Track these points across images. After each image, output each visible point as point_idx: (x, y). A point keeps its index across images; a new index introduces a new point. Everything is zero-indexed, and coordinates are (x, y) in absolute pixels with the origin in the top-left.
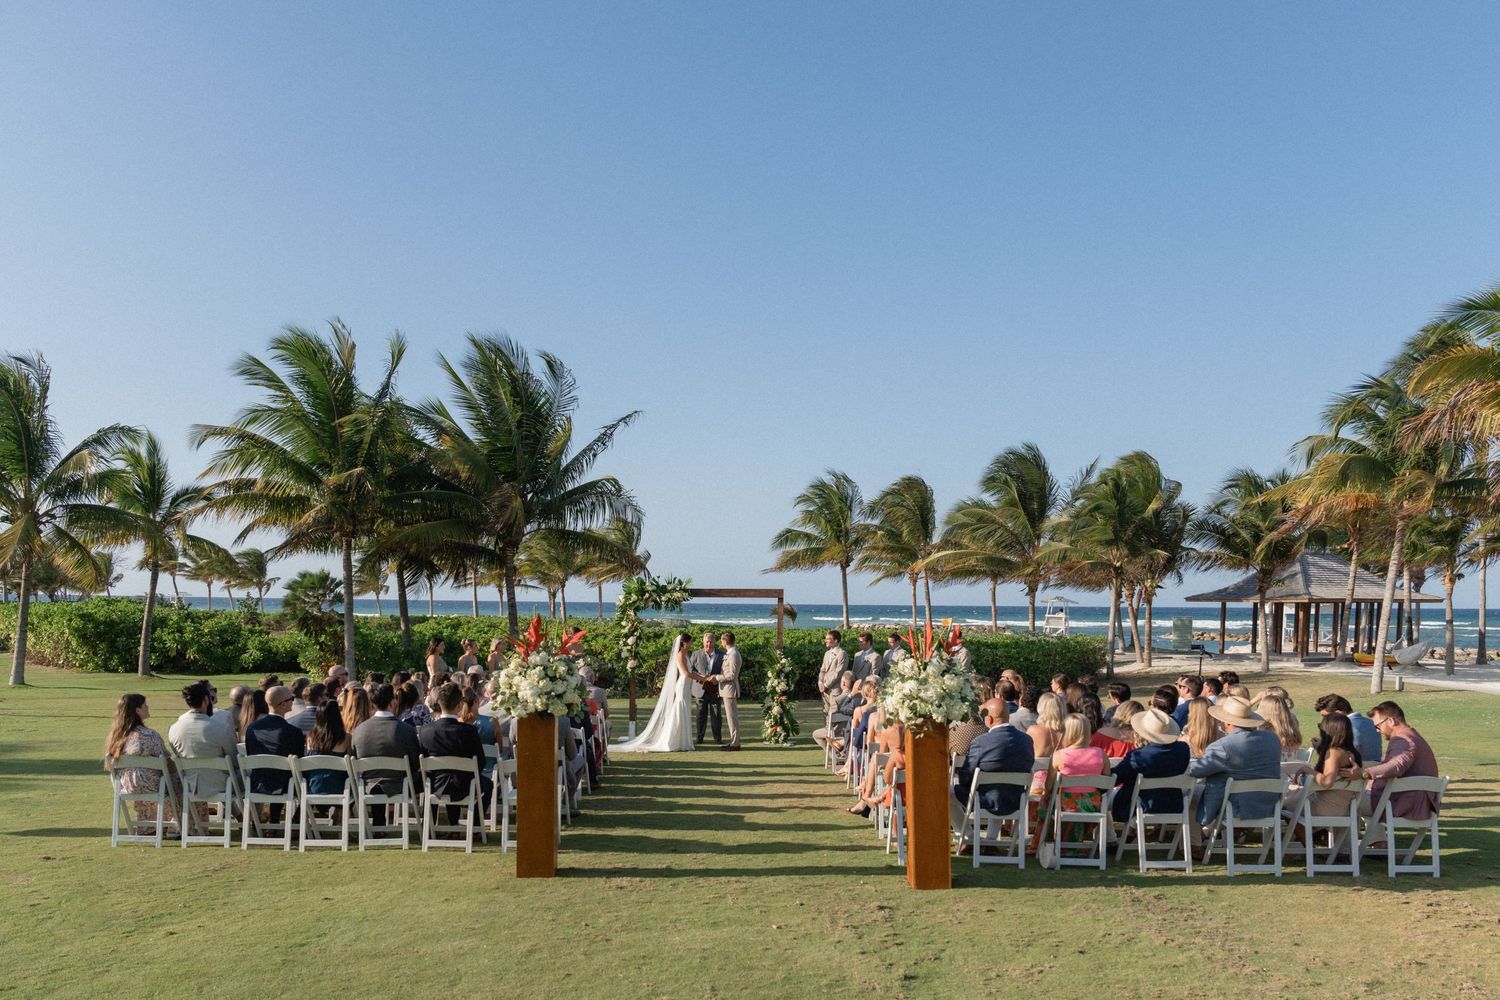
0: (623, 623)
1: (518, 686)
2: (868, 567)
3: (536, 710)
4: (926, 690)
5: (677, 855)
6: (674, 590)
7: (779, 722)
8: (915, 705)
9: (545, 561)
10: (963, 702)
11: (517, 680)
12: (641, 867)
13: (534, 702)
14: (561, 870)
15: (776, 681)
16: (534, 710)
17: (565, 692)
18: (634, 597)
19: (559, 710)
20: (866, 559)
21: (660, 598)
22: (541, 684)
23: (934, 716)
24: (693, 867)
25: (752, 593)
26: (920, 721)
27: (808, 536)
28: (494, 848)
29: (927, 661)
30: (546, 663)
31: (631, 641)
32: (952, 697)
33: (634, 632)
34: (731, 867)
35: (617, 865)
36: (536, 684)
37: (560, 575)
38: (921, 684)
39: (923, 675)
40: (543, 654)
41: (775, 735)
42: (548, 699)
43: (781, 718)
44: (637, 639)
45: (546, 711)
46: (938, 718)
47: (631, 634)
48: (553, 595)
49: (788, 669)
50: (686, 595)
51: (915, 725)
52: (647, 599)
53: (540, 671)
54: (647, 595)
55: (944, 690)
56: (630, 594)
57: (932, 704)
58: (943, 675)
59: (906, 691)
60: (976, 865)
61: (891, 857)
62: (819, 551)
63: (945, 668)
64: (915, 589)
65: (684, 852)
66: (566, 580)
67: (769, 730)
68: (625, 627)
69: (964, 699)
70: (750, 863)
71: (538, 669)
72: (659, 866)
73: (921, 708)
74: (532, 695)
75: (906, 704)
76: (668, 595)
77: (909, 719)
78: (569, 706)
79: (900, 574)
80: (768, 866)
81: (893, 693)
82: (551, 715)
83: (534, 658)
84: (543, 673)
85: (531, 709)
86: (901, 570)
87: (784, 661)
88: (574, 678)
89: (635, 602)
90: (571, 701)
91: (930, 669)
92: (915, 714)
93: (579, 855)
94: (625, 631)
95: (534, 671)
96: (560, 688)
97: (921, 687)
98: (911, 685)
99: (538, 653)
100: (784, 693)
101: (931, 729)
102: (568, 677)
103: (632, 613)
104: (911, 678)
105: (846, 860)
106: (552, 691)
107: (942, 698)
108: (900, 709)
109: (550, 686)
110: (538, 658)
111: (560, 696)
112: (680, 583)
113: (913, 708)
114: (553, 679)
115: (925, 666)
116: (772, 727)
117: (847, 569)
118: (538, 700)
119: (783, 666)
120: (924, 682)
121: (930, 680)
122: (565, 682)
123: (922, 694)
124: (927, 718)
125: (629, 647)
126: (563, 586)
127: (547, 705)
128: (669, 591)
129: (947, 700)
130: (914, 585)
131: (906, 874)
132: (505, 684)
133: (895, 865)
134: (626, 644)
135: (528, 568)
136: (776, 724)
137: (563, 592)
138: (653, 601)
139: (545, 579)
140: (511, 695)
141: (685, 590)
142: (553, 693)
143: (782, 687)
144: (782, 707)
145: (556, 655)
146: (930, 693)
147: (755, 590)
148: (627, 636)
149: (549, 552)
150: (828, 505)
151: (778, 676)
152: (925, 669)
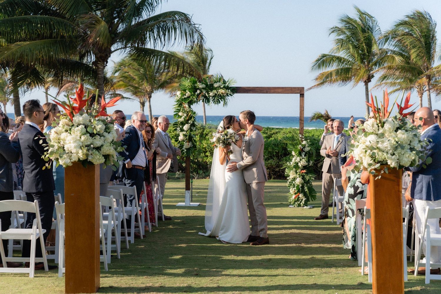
0: (180, 114)
1: (64, 140)
2: (386, 84)
3: (79, 159)
4: (383, 142)
5: (198, 278)
6: (219, 87)
7: (301, 190)
8: (374, 153)
9: (136, 77)
10: (411, 151)
11: (64, 135)
12: (167, 286)
13: (77, 153)
14: (103, 288)
15: (298, 159)
16: (77, 160)
17: (102, 145)
18: (188, 93)
19: (97, 159)
20: (384, 77)
21: (208, 94)
22: (83, 138)
23: (389, 162)
24: (209, 286)
25: (280, 90)
26: (378, 165)
27: (339, 59)
28: (54, 275)
29: (384, 120)
30: (88, 123)
31: (186, 127)
32: (403, 148)
33: (188, 120)
34: (238, 285)
35: (148, 285)
36: (79, 138)
37: (148, 88)
38: (380, 137)
39: (381, 131)
40: (85, 115)
41: (298, 200)
42: (88, 150)
43: (303, 187)
44: (191, 126)
45: (87, 159)
46: (392, 163)
47: (187, 122)
48: (143, 104)
49: (307, 149)
50: (229, 92)
51: (375, 169)
52: (198, 95)
53: (82, 128)
54: (198, 92)
55: (397, 142)
56: (185, 90)
57: (387, 153)
58: (396, 131)
59: (368, 143)
60: (427, 282)
61: (364, 277)
62: (347, 70)
63: (398, 126)
64: (421, 100)
65: (204, 276)
66: (152, 92)
67: (294, 196)
68: (181, 117)
69: (412, 149)
70: (254, 283)
71: (80, 126)
72: (182, 285)
73: (380, 156)
74: (75, 147)
75: (368, 153)
76: (215, 91)
77: (370, 165)
78: (107, 157)
79: (411, 88)
80: (268, 284)
81: (358, 146)
82: (91, 164)
83: (78, 118)
84: (85, 130)
85: (75, 158)
86: (412, 86)
87: (304, 143)
88: (110, 135)
89: (189, 97)
90: (108, 153)
91: (387, 126)
92: (374, 160)
93: (119, 279)
94: (182, 119)
95: (77, 128)
96: (98, 142)
97: (379, 140)
98: (372, 138)
99: (81, 115)
100: (304, 167)
101: (387, 172)
102: (106, 134)
103: (187, 106)
104: (372, 133)
105: (329, 280)
106: (91, 144)
107: (396, 148)
108: (363, 158)
109: (90, 140)
110: (81, 118)
111: (98, 149)
112: (224, 82)
113: (373, 157)
114: (92, 135)
115: (383, 124)
116: (295, 194)
117: (369, 84)
118: (80, 151)
119: (304, 147)
120: (382, 136)
121: (386, 135)
122: (102, 138)
123: (380, 145)
124: (384, 164)
125: (184, 133)
126: (150, 97)
127: (87, 155)
128: (216, 89)
129: (399, 150)
130: (421, 97)
131: (371, 289)
132: (54, 139)
133: (365, 282)
134: (182, 130)
135: (121, 83)
136: (299, 191)
137: (150, 101)
138: (203, 96)
139: (136, 92)
140: (59, 148)
141: (227, 88)
142: (92, 146)
143: (303, 163)
144: (303, 178)
145: (96, 116)
146: (386, 145)
147: (283, 88)
148: (183, 124)
149: (139, 70)
150: (354, 34)
151: (300, 154)
152: (382, 127)
